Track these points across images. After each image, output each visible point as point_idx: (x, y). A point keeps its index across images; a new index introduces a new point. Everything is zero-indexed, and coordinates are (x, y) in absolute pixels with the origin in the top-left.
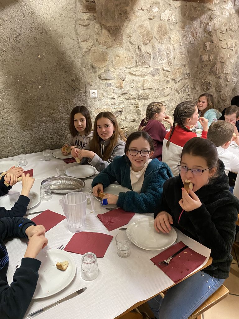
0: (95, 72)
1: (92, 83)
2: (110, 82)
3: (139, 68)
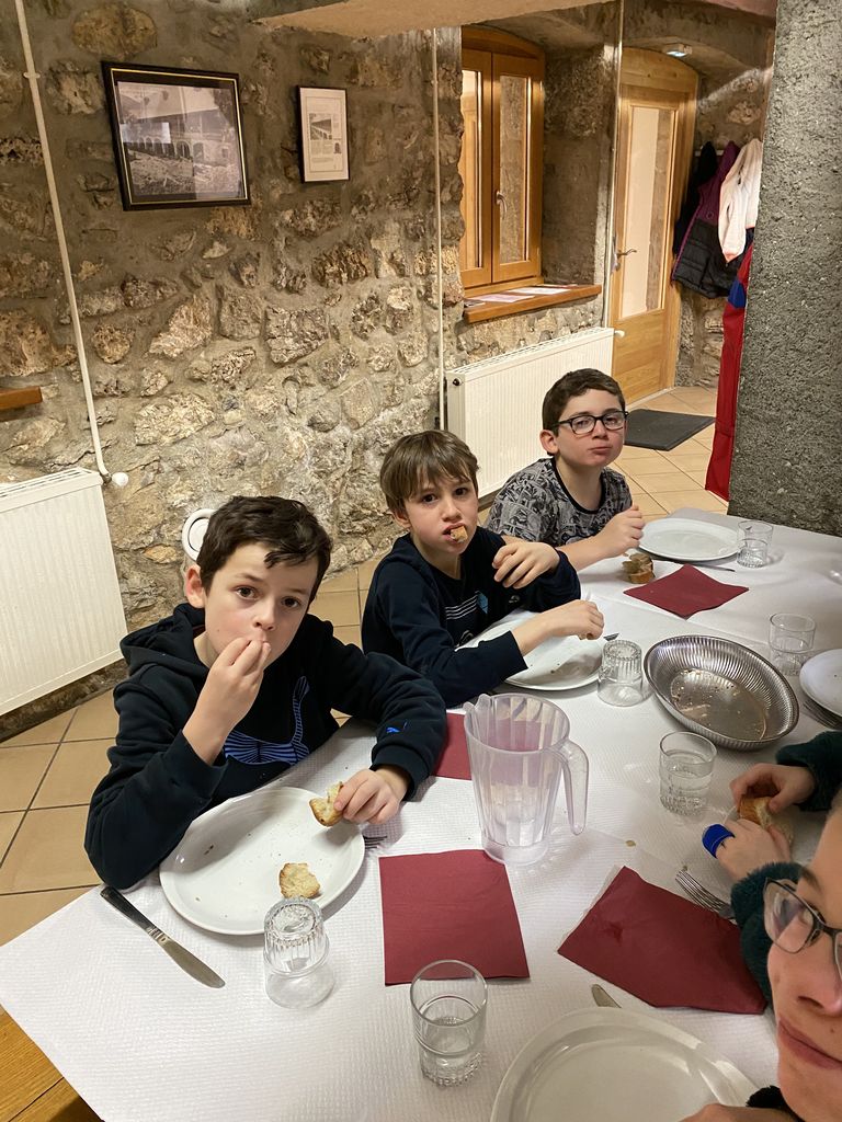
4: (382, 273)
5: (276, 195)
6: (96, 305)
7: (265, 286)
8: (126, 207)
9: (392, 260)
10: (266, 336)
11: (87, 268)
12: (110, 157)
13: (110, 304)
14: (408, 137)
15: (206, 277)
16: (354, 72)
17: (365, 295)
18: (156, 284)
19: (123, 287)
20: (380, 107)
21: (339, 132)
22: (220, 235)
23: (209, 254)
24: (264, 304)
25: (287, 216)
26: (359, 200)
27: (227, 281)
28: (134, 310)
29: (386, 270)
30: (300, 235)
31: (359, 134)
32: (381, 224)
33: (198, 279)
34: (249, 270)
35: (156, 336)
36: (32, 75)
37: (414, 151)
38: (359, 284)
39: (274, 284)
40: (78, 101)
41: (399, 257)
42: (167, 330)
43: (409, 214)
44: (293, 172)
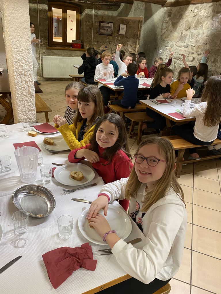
0: (164, 43)
1: (161, 47)
2: (167, 48)
3: (180, 43)
4: (128, 46)
5: (116, 35)
6: (94, 43)
7: (112, 45)
8: (99, 34)
9: (130, 45)
10: (111, 50)
11: (94, 40)
12: (99, 30)
13: (96, 43)
14: (135, 31)
15: (106, 42)
16: (128, 23)
17: (125, 48)
18: (101, 42)
19: (97, 42)
20: (131, 27)
21: (125, 29)
22: (108, 38)
23: (107, 40)
24: (112, 47)
25: (117, 38)
26: (126, 37)
27: (108, 43)
28: (98, 44)
29: (129, 46)
30: (118, 40)
31: (128, 30)
32: (129, 40)
33: (105, 42)
34: (111, 43)
35: (99, 47)
36: (93, 22)
37: (136, 32)
38: (125, 47)
39: (114, 45)
40: (97, 24)
41: (131, 45)
42: (101, 47)
43: (134, 40)
44: (118, 33)
